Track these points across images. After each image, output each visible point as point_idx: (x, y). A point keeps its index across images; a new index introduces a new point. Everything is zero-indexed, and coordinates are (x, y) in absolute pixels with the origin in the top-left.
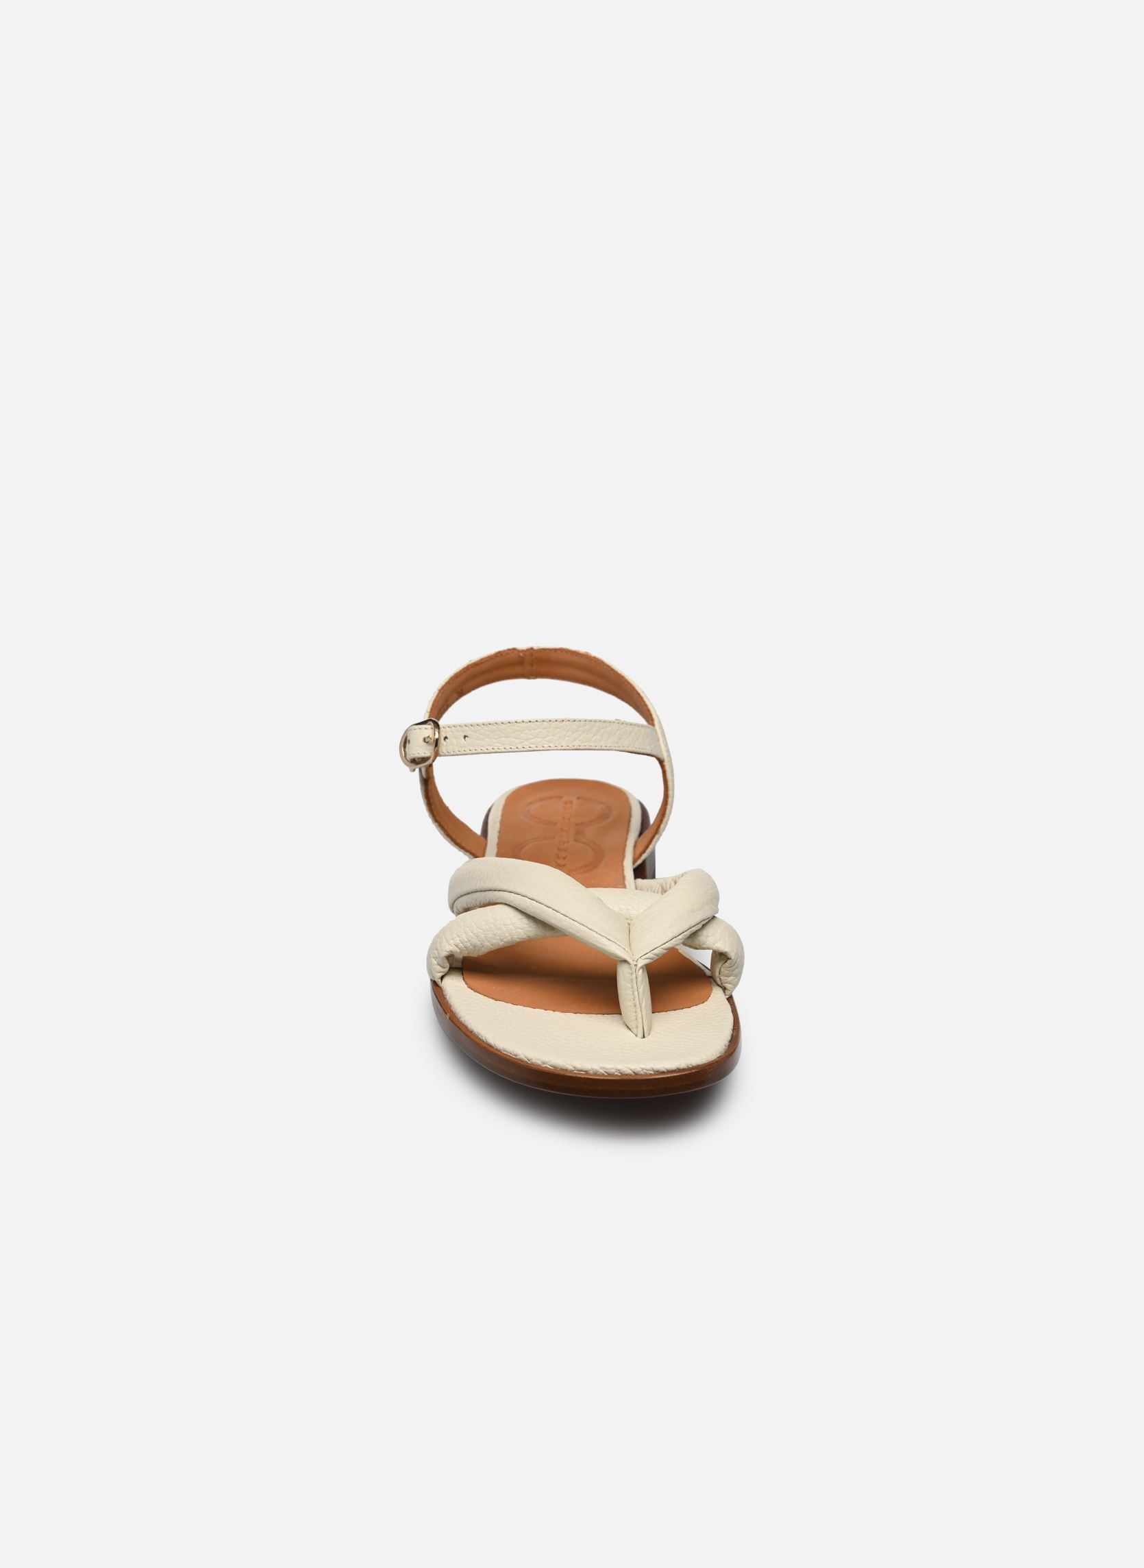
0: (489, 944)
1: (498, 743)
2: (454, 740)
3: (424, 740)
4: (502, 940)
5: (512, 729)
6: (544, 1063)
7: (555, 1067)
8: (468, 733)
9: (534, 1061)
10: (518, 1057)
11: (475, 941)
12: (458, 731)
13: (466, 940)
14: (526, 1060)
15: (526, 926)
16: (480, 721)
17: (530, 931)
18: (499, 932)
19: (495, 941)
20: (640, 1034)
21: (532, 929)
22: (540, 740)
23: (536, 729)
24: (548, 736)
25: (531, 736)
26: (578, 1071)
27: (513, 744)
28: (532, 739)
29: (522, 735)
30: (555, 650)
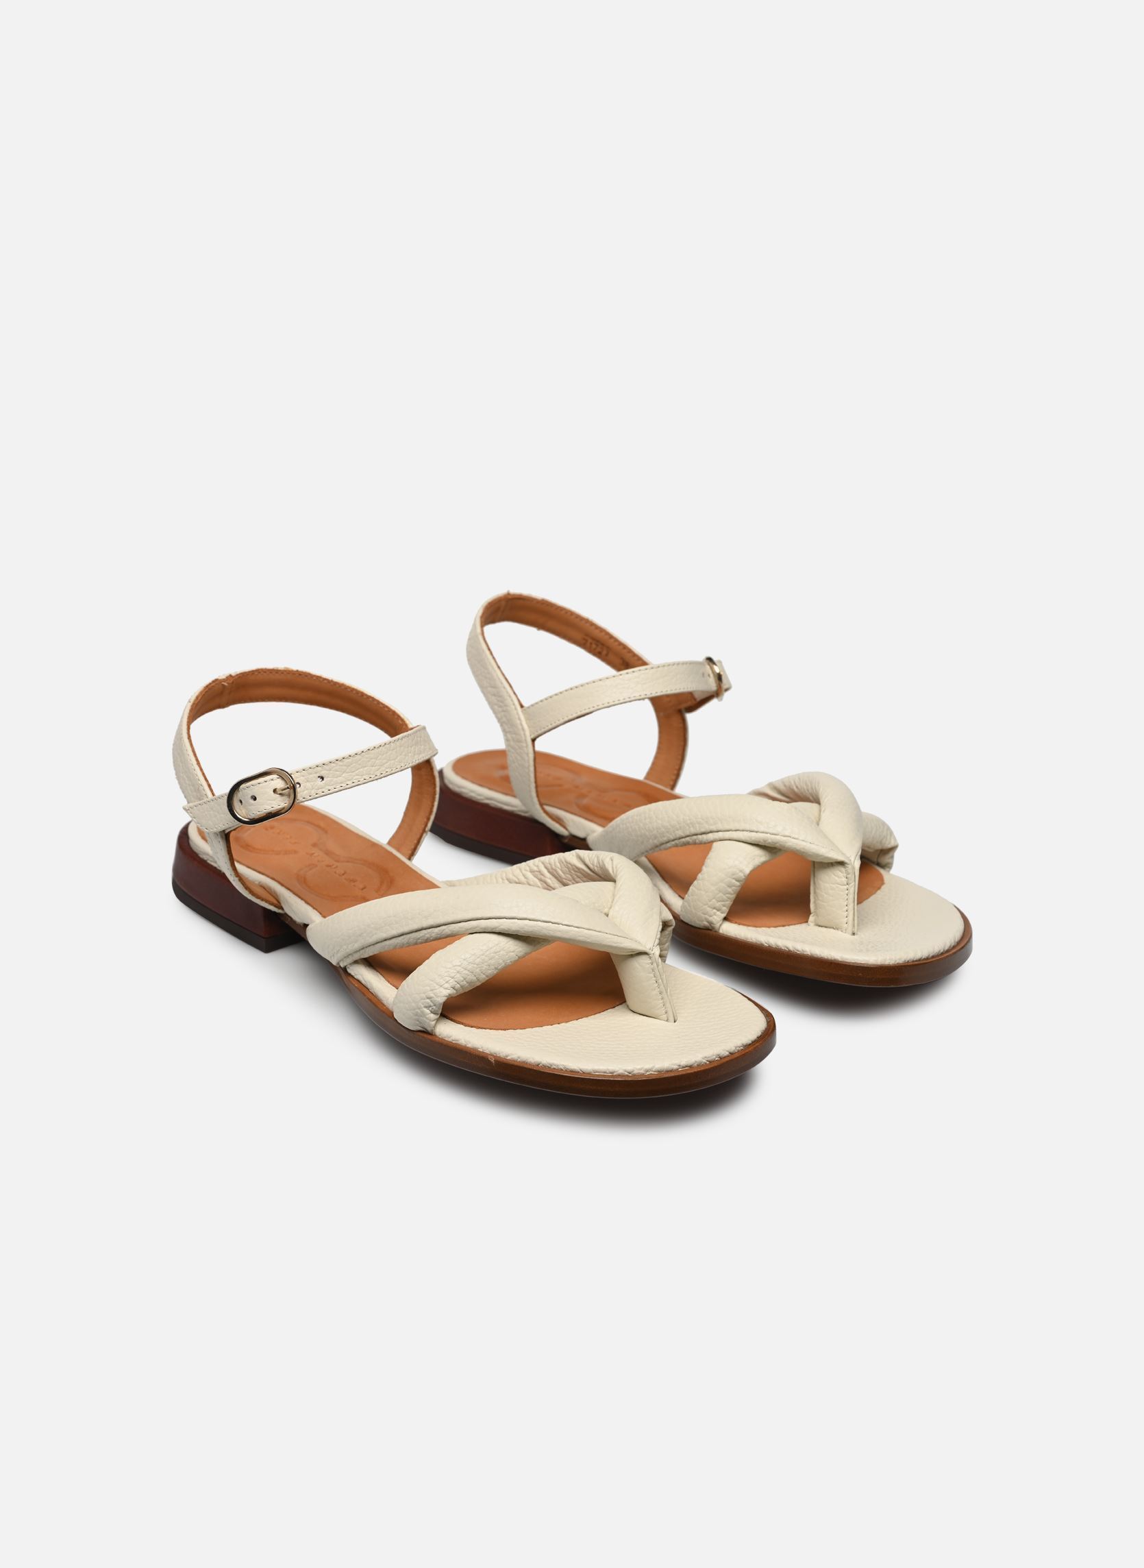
0: (484, 976)
1: (357, 775)
2: (308, 785)
3: (275, 791)
4: (496, 968)
5: (367, 758)
6: (647, 1071)
7: (659, 1071)
8: (323, 773)
9: (636, 1072)
10: (615, 1074)
11: (472, 978)
12: (311, 774)
13: (462, 979)
14: (626, 1073)
15: (516, 947)
16: (333, 757)
17: (520, 952)
18: (492, 962)
19: (490, 971)
20: (672, 1019)
21: (520, 949)
22: (393, 762)
23: (387, 753)
24: (397, 756)
25: (385, 761)
26: (683, 1067)
27: (372, 773)
28: (387, 763)
29: (377, 761)
30: (253, 672)
